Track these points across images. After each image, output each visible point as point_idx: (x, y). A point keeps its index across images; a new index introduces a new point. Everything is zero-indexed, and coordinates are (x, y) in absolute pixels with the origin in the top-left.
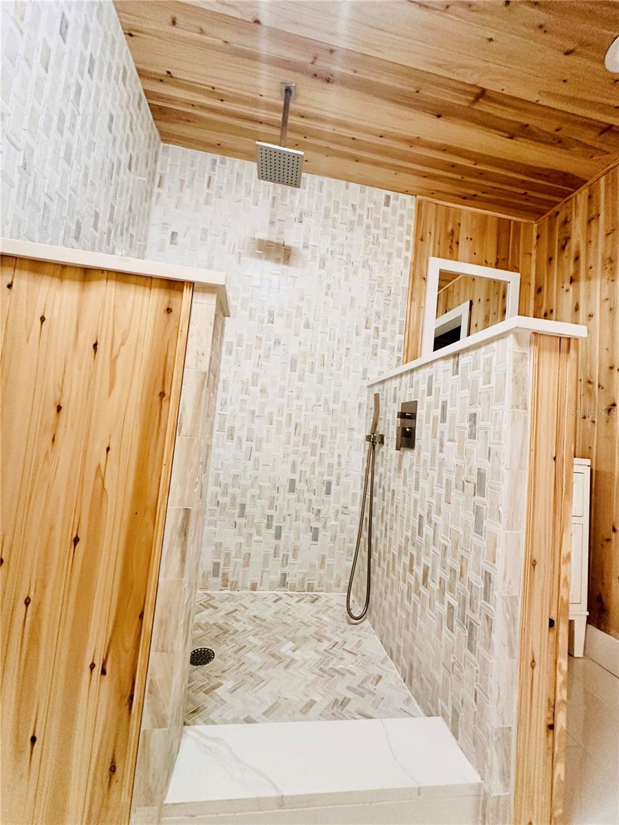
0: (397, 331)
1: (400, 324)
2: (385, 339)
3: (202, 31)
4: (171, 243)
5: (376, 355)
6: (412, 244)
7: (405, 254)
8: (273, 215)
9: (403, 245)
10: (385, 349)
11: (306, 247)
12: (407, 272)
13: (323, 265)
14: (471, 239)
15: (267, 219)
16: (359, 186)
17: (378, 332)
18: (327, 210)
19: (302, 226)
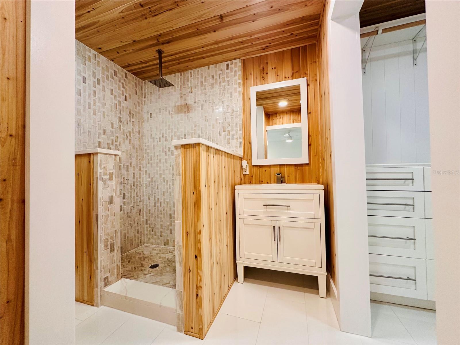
0: (238, 130)
1: (240, 125)
2: (233, 135)
3: (125, 51)
4: (150, 118)
5: (230, 143)
6: (241, 84)
7: (239, 89)
8: (181, 94)
9: (237, 86)
10: (233, 139)
11: (195, 102)
12: (241, 98)
13: (202, 108)
14: (275, 68)
15: (179, 96)
16: (214, 65)
17: (229, 132)
18: (202, 82)
19: (192, 94)
